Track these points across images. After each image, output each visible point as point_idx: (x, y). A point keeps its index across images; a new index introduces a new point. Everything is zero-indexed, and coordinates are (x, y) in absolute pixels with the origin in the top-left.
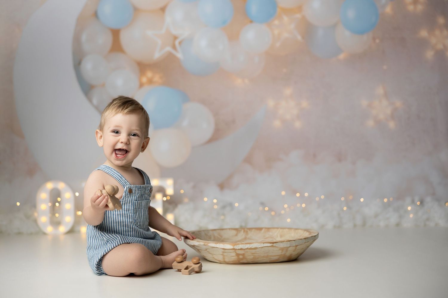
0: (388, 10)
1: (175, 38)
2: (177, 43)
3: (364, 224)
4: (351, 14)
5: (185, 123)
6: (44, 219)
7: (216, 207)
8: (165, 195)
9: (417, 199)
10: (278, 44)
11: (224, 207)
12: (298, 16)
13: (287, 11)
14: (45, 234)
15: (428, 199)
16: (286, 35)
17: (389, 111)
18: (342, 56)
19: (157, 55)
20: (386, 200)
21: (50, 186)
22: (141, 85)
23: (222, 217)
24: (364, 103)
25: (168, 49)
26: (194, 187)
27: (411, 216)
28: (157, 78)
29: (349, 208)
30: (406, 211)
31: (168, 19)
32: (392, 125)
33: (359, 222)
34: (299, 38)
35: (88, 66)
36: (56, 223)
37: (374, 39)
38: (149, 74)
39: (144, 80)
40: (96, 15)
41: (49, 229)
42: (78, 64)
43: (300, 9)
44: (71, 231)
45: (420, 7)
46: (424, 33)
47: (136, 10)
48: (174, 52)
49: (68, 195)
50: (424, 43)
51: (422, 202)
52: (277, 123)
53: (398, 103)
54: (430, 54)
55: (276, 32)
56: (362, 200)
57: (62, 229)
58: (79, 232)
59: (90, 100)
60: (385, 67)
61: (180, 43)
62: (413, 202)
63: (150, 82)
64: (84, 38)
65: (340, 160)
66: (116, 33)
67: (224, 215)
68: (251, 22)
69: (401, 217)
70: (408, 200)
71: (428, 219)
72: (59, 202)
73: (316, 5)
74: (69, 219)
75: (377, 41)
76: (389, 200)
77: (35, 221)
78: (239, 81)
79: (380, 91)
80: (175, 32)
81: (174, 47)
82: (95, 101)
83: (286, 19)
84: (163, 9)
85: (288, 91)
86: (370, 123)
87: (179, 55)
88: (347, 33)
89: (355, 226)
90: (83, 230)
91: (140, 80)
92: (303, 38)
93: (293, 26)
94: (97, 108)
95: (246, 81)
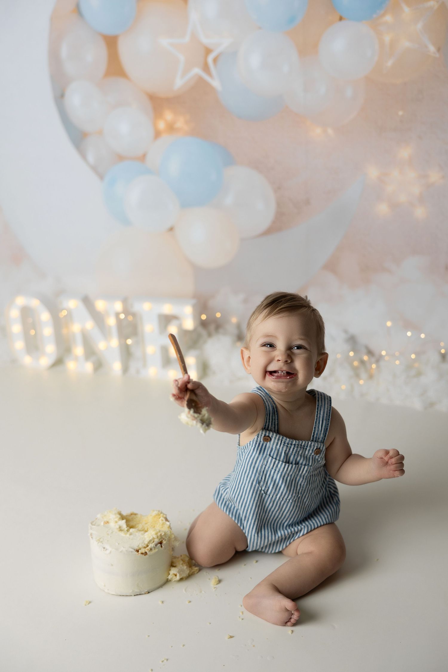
1: (208, 51)
2: (210, 59)
5: (229, 200)
6: (18, 345)
10: (390, 63)
16: (405, 44)
19: (179, 83)
21: (20, 301)
22: (157, 134)
25: (197, 71)
28: (180, 123)
31: (193, 15)
34: (432, 49)
35: (75, 100)
38: (169, 116)
39: (161, 125)
40: (78, 10)
42: (60, 97)
48: (206, 77)
49: (44, 316)
52: (383, 208)
55: (387, 38)
57: (45, 362)
59: (84, 156)
61: (215, 60)
63: (171, 128)
64: (64, 51)
66: (111, 43)
68: (341, 19)
74: (50, 349)
78: (319, 131)
80: (206, 41)
81: (206, 68)
82: (91, 158)
83: (406, 11)
85: (405, 153)
87: (215, 83)
90: (71, 365)
91: (155, 125)
92: (439, 50)
93: (420, 26)
94: (94, 169)
95: (330, 131)
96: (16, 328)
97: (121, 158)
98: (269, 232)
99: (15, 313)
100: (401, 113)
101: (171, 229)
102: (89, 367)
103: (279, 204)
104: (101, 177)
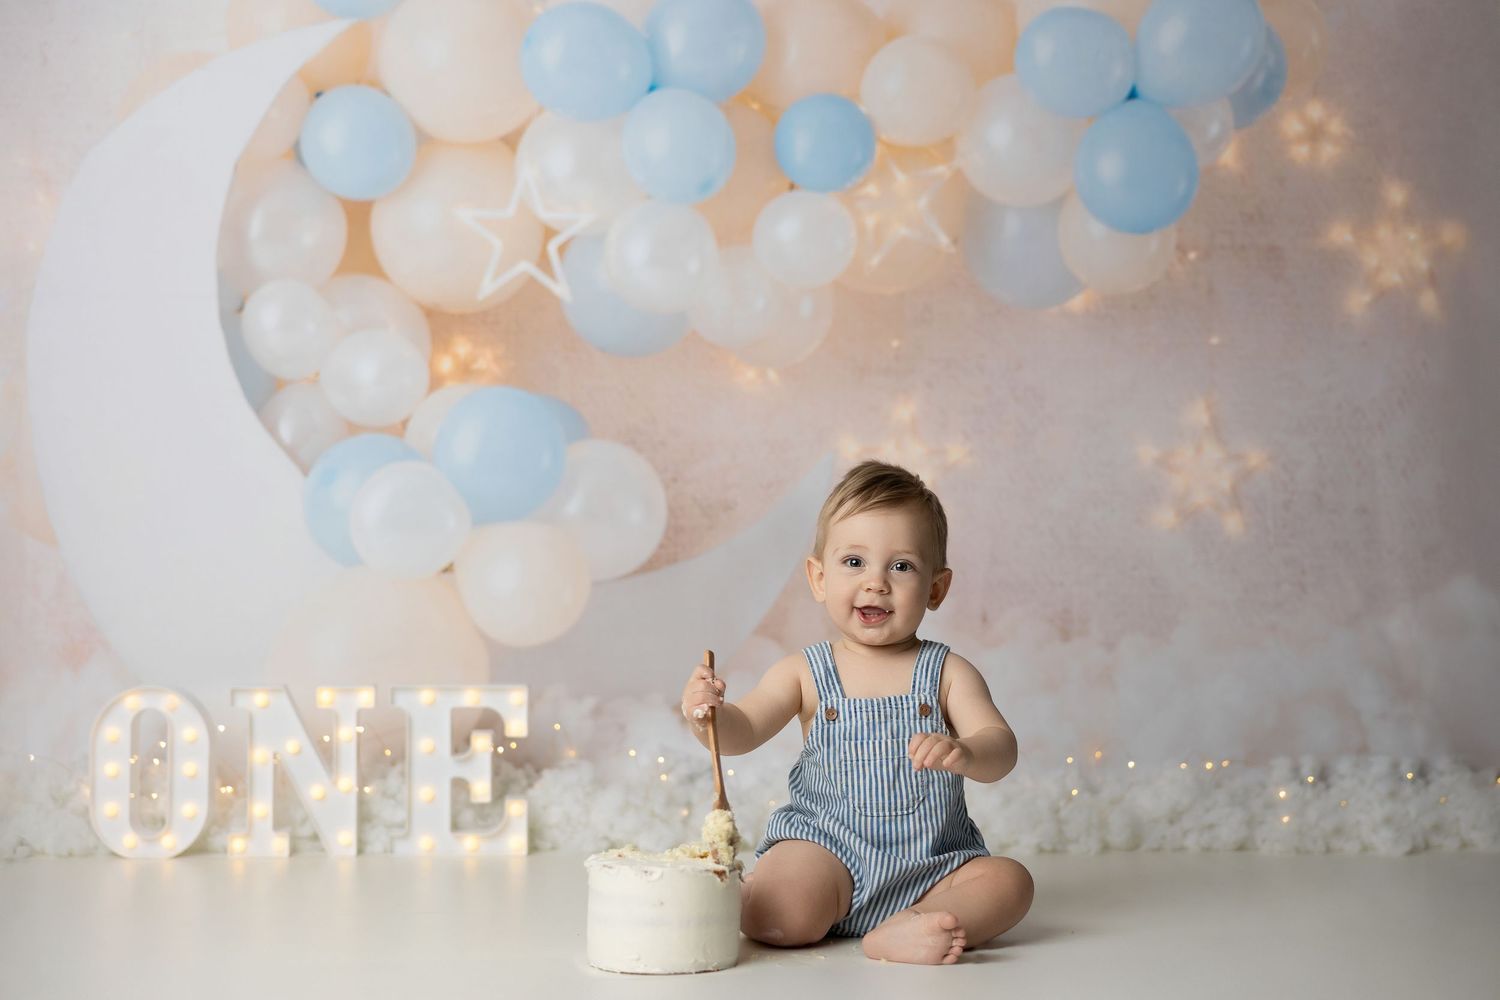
0: (1229, 157)
1: (549, 233)
2: (552, 247)
3: (1134, 844)
4: (1110, 167)
5: (573, 507)
6: (112, 808)
7: (664, 777)
8: (501, 739)
9: (1308, 764)
10: (875, 261)
11: (691, 779)
12: (942, 170)
13: (908, 156)
14: (114, 855)
15: (1344, 766)
16: (901, 231)
17: (1225, 481)
18: (1077, 303)
19: (489, 287)
20: (1209, 766)
21: (133, 702)
22: (436, 382)
23: (685, 812)
24: (1147, 452)
25: (526, 267)
26: (597, 712)
27: (1286, 819)
28: (485, 361)
29: (1091, 789)
30: (1272, 805)
31: (526, 170)
32: (1233, 524)
33: (1118, 836)
34: (944, 240)
35: (266, 317)
36: (151, 823)
37: (1182, 249)
38: (462, 347)
39: (446, 365)
40: (296, 153)
41: (128, 841)
42: (233, 311)
43: (946, 148)
44: (198, 849)
45: (1329, 152)
46: (1340, 235)
47: (424, 140)
48: (543, 278)
49: (190, 732)
50: (1338, 267)
51: (1323, 776)
53: (1255, 458)
54: (1358, 302)
55: (870, 221)
56: (1131, 764)
57: (171, 842)
58: (225, 850)
59: (272, 430)
60: (1215, 340)
61: (562, 250)
62: (1296, 773)
63: (465, 371)
64: (256, 226)
65: (1066, 636)
66: (358, 214)
67: (689, 805)
68: (792, 187)
69: (1251, 823)
70: (1281, 766)
71: (1338, 831)
72: (162, 756)
73: (1000, 134)
74: (191, 812)
75: (1192, 256)
76: (1218, 767)
77: (85, 814)
78: (751, 374)
79: (1198, 415)
80: (547, 216)
81: (544, 263)
82: (286, 431)
83: (901, 179)
84: (511, 141)
85: (905, 411)
86: (1165, 517)
87: (560, 289)
88: (1097, 229)
89: (1106, 848)
90: (237, 844)
91: (431, 365)
92: (955, 241)
93: (923, 202)
94: (291, 452)
95: (772, 375)
96: (113, 768)
97: (353, 429)
98: (649, 566)
99: (114, 732)
100: (895, 343)
101: (448, 569)
102: (280, 844)
103: (673, 512)
104: (305, 470)
